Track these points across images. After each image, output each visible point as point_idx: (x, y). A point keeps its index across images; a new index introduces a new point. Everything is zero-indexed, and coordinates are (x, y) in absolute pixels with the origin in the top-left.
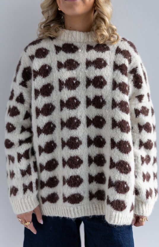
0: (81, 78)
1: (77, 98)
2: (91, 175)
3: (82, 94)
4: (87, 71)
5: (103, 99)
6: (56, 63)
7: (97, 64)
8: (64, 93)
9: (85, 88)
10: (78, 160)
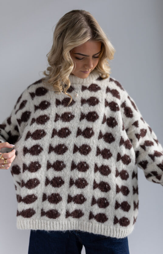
1: (69, 128)
2: (71, 196)
3: (75, 125)
4: (82, 108)
8: (59, 124)
10: (60, 180)
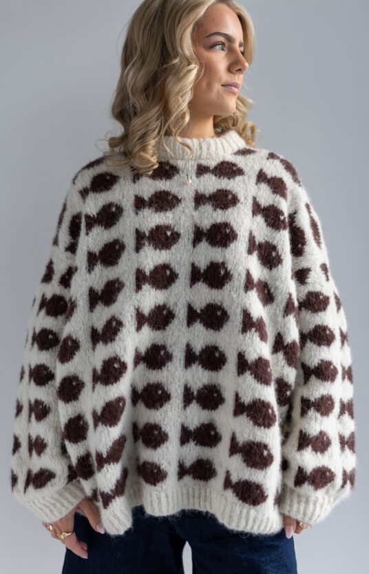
0: (184, 226)
5: (226, 269)
6: (132, 199)
7: (217, 201)
9: (190, 246)
